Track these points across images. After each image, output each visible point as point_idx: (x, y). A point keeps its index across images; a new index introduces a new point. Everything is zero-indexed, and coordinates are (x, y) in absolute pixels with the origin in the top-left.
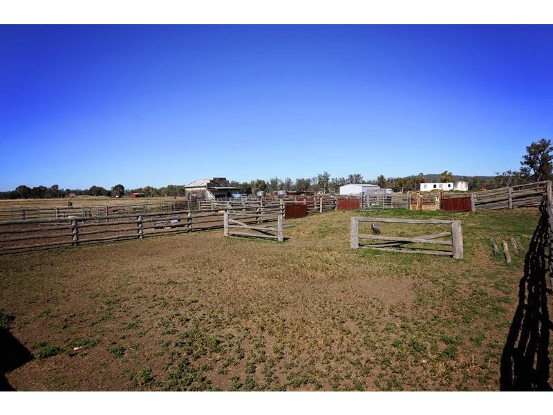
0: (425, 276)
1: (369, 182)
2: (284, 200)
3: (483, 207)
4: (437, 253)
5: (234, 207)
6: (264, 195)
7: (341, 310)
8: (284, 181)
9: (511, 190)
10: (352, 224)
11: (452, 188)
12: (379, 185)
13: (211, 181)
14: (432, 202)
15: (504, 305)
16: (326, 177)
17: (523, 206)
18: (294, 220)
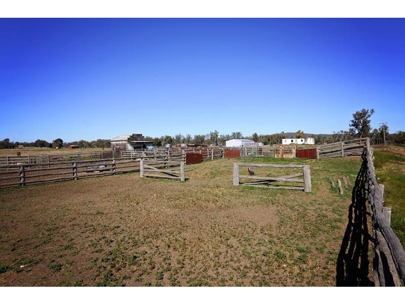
0: (285, 205)
1: (247, 138)
2: (185, 151)
3: (324, 156)
4: (294, 188)
5: (148, 156)
6: (171, 147)
7: (226, 230)
8: (185, 137)
9: (343, 144)
10: (234, 168)
11: (303, 142)
12: (254, 140)
13: (131, 136)
14: (290, 152)
15: (339, 224)
16: (216, 134)
17: (351, 155)
18: (192, 165)
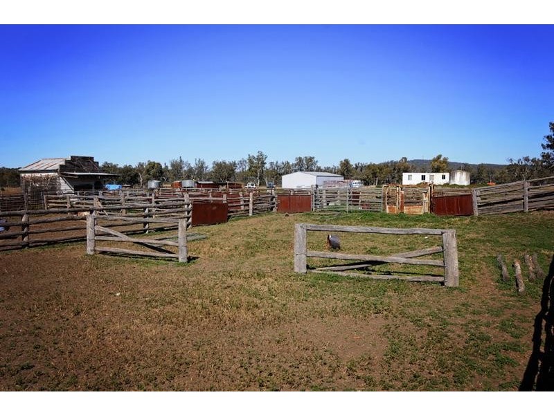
0: (403, 313)
1: (327, 170)
2: (190, 196)
3: (489, 210)
4: (422, 278)
5: (107, 206)
6: (160, 185)
7: (274, 370)
8: (193, 165)
9: (527, 185)
10: (296, 234)
11: (447, 180)
12: (343, 174)
13: (67, 161)
14: (418, 201)
15: (512, 355)
16: (261, 159)
17: (543, 209)
18: (206, 228)
